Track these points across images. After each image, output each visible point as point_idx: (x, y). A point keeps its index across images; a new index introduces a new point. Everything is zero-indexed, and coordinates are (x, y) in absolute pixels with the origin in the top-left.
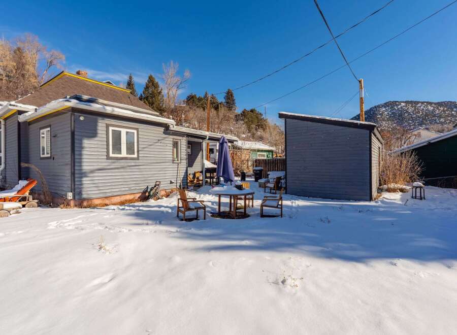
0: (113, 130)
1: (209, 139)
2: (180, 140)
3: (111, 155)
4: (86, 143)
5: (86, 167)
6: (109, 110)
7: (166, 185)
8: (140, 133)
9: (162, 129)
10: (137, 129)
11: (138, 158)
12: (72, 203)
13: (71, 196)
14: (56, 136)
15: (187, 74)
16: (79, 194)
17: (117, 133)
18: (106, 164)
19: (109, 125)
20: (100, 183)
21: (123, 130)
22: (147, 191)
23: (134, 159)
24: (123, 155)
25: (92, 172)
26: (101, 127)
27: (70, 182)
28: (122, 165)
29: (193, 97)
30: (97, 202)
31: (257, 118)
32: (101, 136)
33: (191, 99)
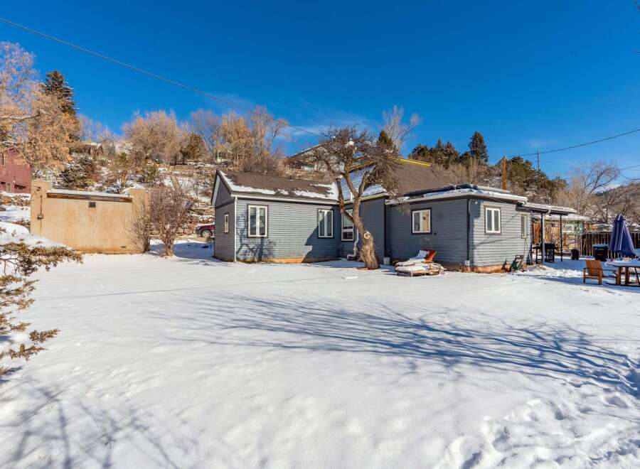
2: (526, 215)
3: (487, 231)
4: (476, 222)
5: (476, 242)
6: (485, 193)
11: (501, 234)
12: (469, 269)
13: (468, 263)
14: (440, 216)
15: (415, 119)
16: (472, 262)
17: (490, 212)
18: (483, 238)
19: (485, 207)
20: (481, 255)
21: (493, 210)
22: (506, 264)
23: (498, 234)
24: (493, 231)
25: (478, 245)
26: (482, 210)
27: (466, 253)
28: (492, 239)
29: (422, 149)
30: (480, 269)
31: (525, 170)
32: (482, 215)
33: (420, 152)
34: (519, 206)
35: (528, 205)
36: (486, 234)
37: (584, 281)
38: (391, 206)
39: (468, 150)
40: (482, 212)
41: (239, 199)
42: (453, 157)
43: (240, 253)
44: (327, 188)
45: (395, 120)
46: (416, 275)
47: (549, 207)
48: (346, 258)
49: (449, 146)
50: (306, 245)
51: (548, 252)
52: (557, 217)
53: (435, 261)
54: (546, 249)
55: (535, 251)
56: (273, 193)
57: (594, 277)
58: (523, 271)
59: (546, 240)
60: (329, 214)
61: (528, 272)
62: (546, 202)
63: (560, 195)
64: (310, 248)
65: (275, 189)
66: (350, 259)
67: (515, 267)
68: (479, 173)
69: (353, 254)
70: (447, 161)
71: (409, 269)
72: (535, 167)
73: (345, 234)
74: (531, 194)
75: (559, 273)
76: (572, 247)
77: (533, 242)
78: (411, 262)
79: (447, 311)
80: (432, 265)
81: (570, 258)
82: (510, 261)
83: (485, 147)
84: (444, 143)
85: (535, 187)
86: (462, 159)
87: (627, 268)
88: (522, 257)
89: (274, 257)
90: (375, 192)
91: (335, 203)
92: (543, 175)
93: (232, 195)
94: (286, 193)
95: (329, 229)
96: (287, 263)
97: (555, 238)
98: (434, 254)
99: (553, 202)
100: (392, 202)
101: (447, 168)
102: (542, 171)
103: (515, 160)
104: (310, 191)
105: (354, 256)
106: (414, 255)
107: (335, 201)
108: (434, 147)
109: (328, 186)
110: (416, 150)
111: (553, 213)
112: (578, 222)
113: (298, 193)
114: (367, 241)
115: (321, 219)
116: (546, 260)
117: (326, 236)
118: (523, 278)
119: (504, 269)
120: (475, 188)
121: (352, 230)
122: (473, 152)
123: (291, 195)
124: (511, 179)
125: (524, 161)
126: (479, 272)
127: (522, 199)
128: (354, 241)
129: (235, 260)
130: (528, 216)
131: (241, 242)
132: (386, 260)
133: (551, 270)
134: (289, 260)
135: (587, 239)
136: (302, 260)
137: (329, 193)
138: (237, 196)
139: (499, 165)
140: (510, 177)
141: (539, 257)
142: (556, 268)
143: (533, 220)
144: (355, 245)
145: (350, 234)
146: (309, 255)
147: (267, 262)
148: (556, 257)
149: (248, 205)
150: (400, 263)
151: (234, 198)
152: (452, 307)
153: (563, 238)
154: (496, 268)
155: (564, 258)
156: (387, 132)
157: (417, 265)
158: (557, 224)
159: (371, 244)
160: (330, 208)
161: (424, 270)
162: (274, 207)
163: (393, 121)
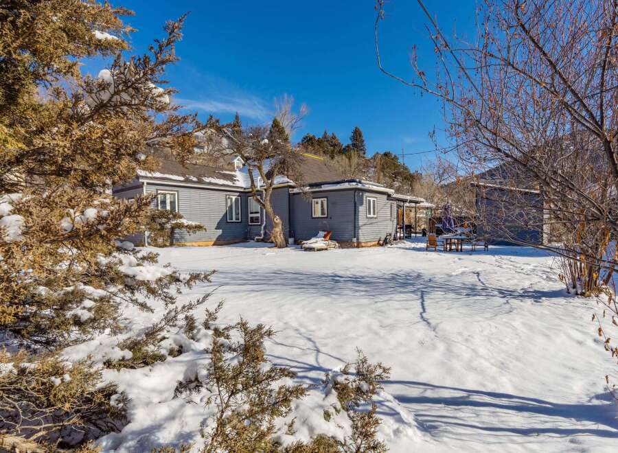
3: (368, 215)
4: (360, 208)
5: (361, 223)
6: (367, 186)
8: (378, 200)
12: (356, 245)
13: (355, 240)
14: (334, 204)
15: (304, 109)
16: (358, 239)
17: (369, 201)
18: (366, 221)
19: (367, 197)
20: (365, 233)
21: (372, 199)
22: (380, 240)
23: (376, 218)
24: (372, 215)
25: (362, 226)
26: (364, 199)
27: (353, 232)
28: (371, 221)
29: (311, 139)
30: (363, 244)
31: (394, 164)
32: (365, 203)
33: (309, 142)
34: (389, 196)
35: (395, 196)
36: (367, 217)
37: (427, 249)
38: (294, 194)
39: (350, 142)
40: (364, 201)
41: (148, 184)
42: (337, 149)
44: (232, 175)
45: (286, 107)
46: (319, 250)
47: (409, 198)
48: (254, 240)
49: (334, 138)
50: (216, 229)
51: (407, 230)
52: (413, 205)
53: (330, 239)
54: (406, 229)
55: (398, 230)
56: (182, 179)
57: (432, 246)
58: (391, 245)
59: (406, 222)
60: (236, 200)
61: (394, 246)
62: (407, 192)
63: (417, 186)
64: (220, 232)
65: (183, 175)
66: (258, 241)
67: (386, 242)
68: (358, 165)
69: (260, 236)
70: (333, 151)
71: (313, 246)
72: (401, 161)
73: (252, 218)
74: (397, 184)
75: (413, 245)
76: (423, 227)
77: (398, 224)
78: (313, 240)
79: (348, 269)
80: (330, 241)
81: (421, 235)
82: (383, 239)
83: (363, 141)
84: (329, 134)
85: (400, 178)
86: (344, 151)
87: (451, 239)
88: (390, 235)
89: (186, 241)
90: (281, 182)
91: (242, 190)
92: (406, 169)
93: (141, 180)
94: (195, 179)
95: (237, 214)
96: (199, 246)
97: (412, 221)
98: (330, 234)
99: (412, 191)
100: (296, 190)
101: (332, 158)
102: (406, 165)
103: (386, 155)
104: (217, 178)
105: (261, 238)
106: (315, 235)
107: (242, 188)
108: (321, 137)
109: (233, 173)
110: (304, 138)
111: (411, 202)
112: (427, 208)
113: (207, 180)
114: (277, 224)
115: (229, 204)
116: (406, 237)
117: (234, 220)
118: (391, 249)
119: (379, 244)
120: (360, 182)
121: (259, 215)
122: (354, 145)
123: (200, 182)
124: (383, 172)
125: (393, 156)
126: (362, 247)
127: (391, 191)
128: (261, 225)
129: (147, 245)
130: (395, 204)
132: (291, 240)
133: (409, 243)
134: (201, 244)
135: (432, 221)
136: (212, 243)
137: (235, 180)
138: (145, 181)
139: (374, 158)
140: (383, 169)
141: (402, 235)
142: (412, 242)
143: (399, 207)
144: (262, 228)
145: (257, 219)
146: (219, 239)
147: (179, 246)
148: (412, 235)
149: (157, 190)
150: (305, 242)
151: (143, 183)
152: (349, 266)
153: (417, 220)
154: (374, 243)
155: (417, 235)
156: (278, 119)
157: (318, 242)
158: (413, 210)
159: (281, 227)
160: (238, 194)
161: (324, 246)
162: (183, 192)
163: (283, 109)
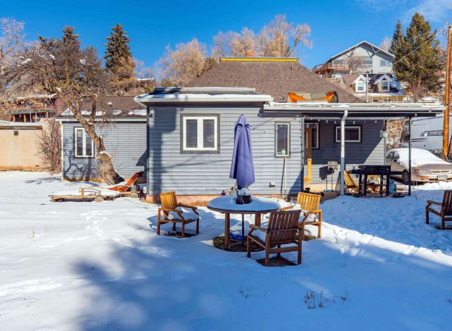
0: (187, 120)
1: (349, 115)
2: (289, 122)
3: (185, 148)
4: (165, 137)
6: (182, 98)
7: (263, 188)
8: (221, 119)
9: (256, 111)
10: (218, 115)
11: (218, 152)
16: (155, 189)
17: (192, 122)
18: (179, 158)
19: (184, 115)
20: (177, 180)
21: (200, 119)
24: (200, 148)
25: (171, 167)
28: (198, 159)
32: (178, 127)
36: (182, 152)
40: (178, 123)
41: (63, 122)
43: (69, 172)
50: (137, 165)
113: (133, 112)
131: (70, 162)
138: (61, 120)
149: (74, 127)
